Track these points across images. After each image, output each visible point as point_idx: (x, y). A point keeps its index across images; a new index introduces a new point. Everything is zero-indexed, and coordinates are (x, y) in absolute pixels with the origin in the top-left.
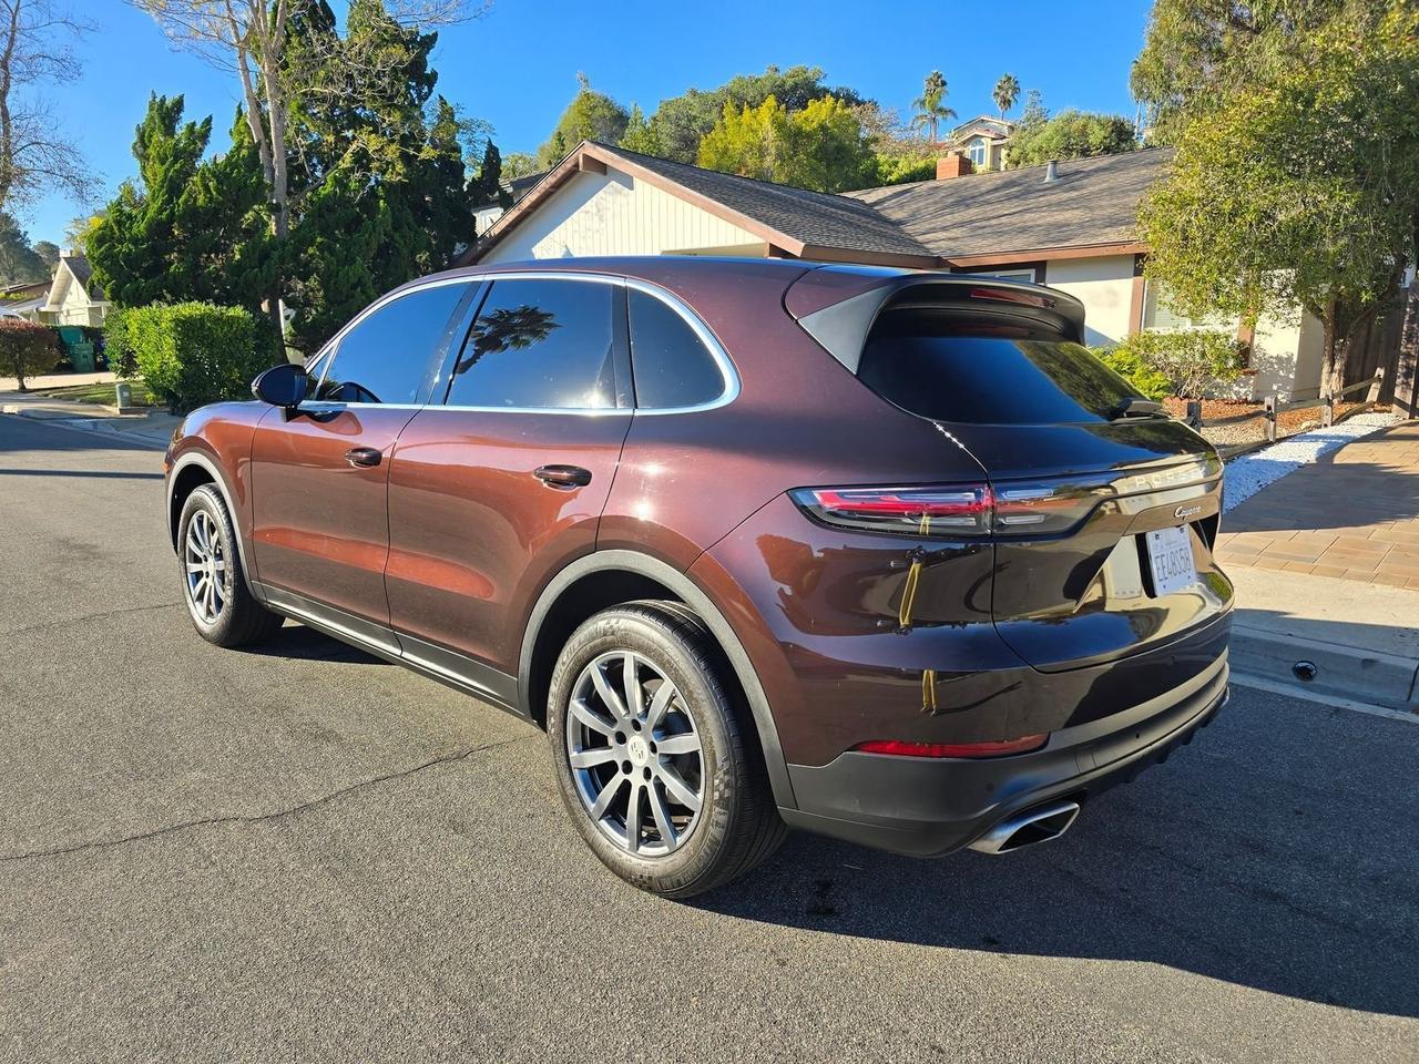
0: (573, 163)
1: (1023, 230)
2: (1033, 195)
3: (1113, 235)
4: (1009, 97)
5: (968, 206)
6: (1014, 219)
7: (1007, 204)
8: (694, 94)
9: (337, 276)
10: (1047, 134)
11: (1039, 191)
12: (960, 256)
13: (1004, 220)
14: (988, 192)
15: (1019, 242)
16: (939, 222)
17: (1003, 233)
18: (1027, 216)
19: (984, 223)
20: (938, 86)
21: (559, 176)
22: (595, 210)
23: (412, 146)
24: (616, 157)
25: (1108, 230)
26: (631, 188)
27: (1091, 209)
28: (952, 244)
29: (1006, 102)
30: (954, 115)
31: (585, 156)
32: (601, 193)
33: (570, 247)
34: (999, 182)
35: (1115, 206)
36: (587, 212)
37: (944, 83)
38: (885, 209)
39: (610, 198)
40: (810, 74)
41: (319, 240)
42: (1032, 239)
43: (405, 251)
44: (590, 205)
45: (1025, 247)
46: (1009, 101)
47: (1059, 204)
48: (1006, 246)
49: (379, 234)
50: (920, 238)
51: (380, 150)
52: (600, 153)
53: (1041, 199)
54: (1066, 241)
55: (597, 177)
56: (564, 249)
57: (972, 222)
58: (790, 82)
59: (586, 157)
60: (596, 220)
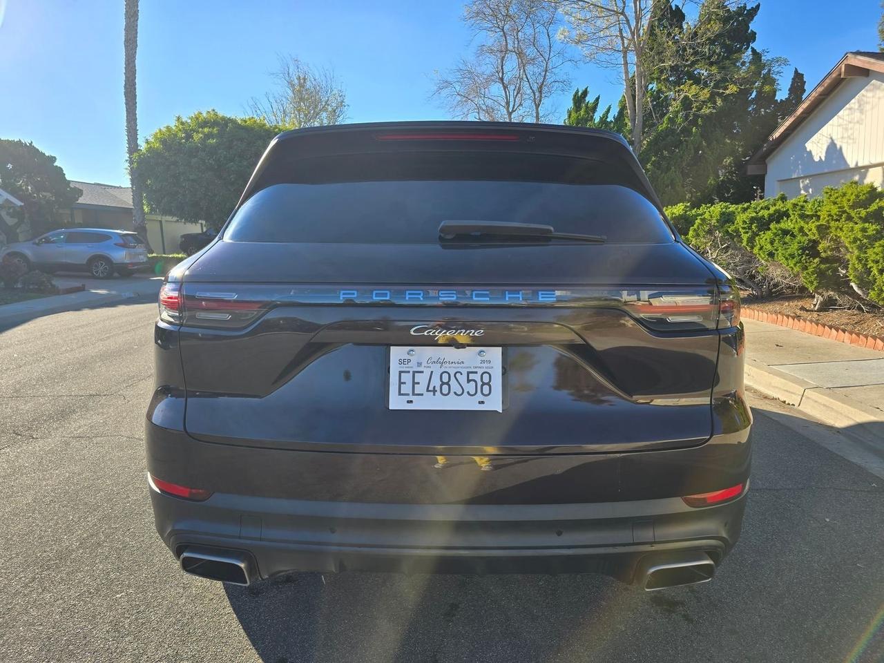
0: (837, 73)
9: (657, 181)
21: (826, 85)
22: (857, 106)
23: (722, 87)
24: (872, 60)
31: (846, 66)
32: (863, 92)
33: (834, 138)
36: (850, 109)
39: (870, 94)
41: (653, 159)
43: (711, 158)
44: (854, 103)
49: (690, 150)
51: (696, 95)
52: (859, 60)
55: (861, 79)
56: (830, 141)
59: (848, 66)
60: (857, 114)
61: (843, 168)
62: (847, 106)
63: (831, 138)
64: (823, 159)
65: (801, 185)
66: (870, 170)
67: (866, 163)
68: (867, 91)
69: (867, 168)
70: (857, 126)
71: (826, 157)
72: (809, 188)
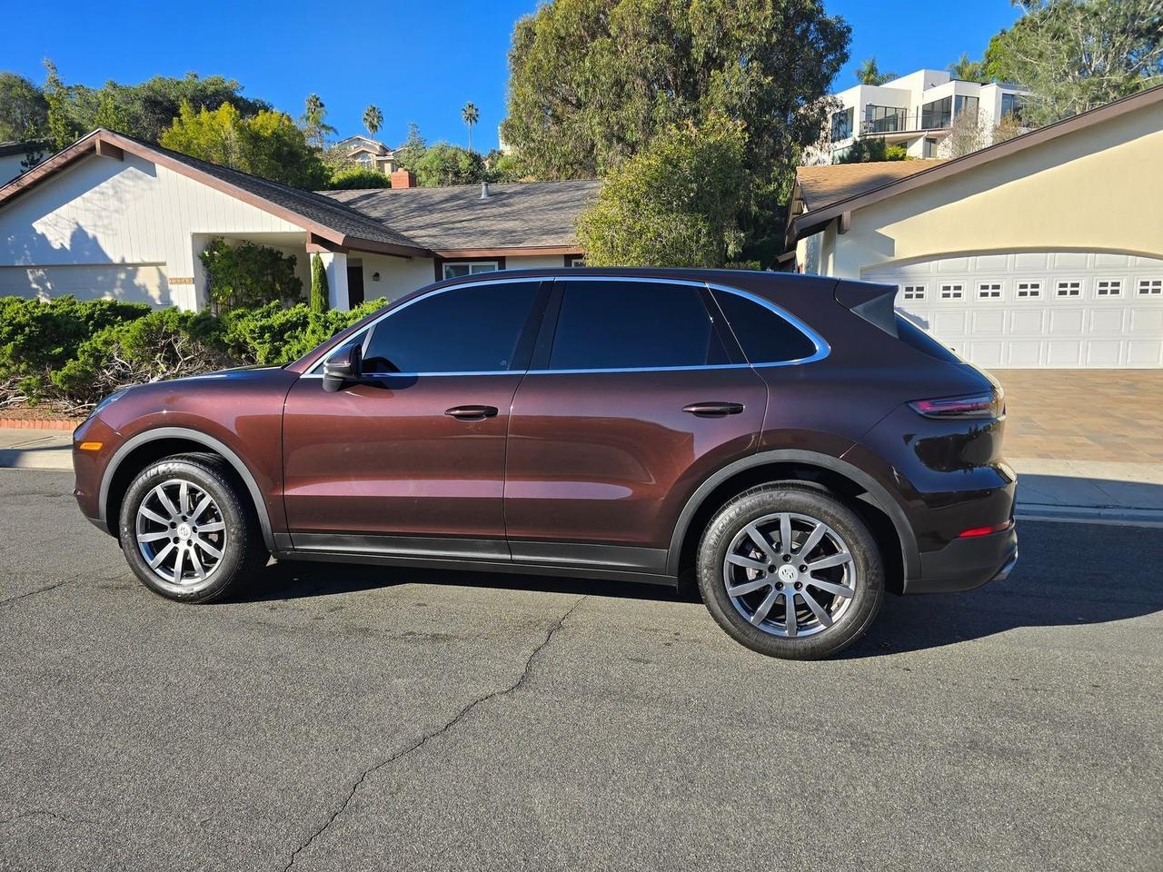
0: (88, 148)
1: (485, 233)
2: (478, 207)
3: (550, 241)
4: (375, 123)
5: (431, 212)
6: (473, 224)
7: (460, 212)
8: (115, 86)
10: (429, 157)
11: (480, 204)
12: (445, 250)
13: (465, 224)
14: (441, 202)
15: (485, 242)
16: (413, 222)
17: (470, 235)
18: (482, 223)
19: (451, 226)
20: (317, 106)
22: (111, 192)
25: (544, 237)
26: (154, 175)
27: (526, 221)
28: (435, 240)
29: (373, 127)
30: (335, 131)
31: (102, 142)
32: (117, 177)
33: (81, 223)
34: (446, 195)
35: (541, 220)
36: (102, 193)
37: (322, 105)
38: (360, 208)
39: (128, 182)
40: (227, 84)
42: (494, 240)
44: (106, 187)
45: (492, 246)
46: (376, 126)
47: (500, 215)
48: (477, 244)
50: (405, 234)
53: (486, 211)
54: (520, 243)
55: (112, 162)
56: (75, 226)
57: (441, 224)
58: (212, 88)
59: (104, 144)
60: (113, 203)
61: (101, 262)
62: (96, 189)
63: (77, 224)
64: (68, 247)
65: (31, 277)
66: (141, 268)
67: (137, 260)
68: (123, 177)
69: (136, 266)
70: (115, 216)
71: (71, 245)
72: (46, 281)
